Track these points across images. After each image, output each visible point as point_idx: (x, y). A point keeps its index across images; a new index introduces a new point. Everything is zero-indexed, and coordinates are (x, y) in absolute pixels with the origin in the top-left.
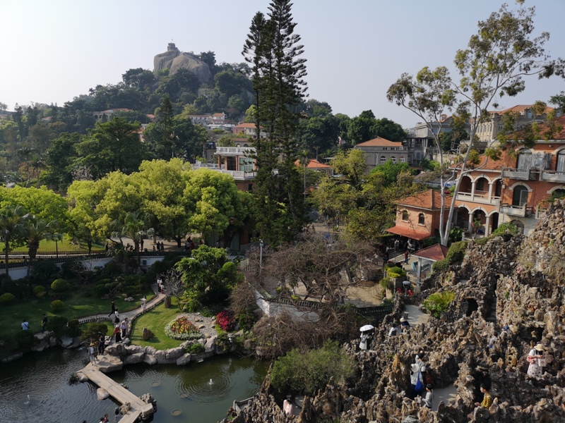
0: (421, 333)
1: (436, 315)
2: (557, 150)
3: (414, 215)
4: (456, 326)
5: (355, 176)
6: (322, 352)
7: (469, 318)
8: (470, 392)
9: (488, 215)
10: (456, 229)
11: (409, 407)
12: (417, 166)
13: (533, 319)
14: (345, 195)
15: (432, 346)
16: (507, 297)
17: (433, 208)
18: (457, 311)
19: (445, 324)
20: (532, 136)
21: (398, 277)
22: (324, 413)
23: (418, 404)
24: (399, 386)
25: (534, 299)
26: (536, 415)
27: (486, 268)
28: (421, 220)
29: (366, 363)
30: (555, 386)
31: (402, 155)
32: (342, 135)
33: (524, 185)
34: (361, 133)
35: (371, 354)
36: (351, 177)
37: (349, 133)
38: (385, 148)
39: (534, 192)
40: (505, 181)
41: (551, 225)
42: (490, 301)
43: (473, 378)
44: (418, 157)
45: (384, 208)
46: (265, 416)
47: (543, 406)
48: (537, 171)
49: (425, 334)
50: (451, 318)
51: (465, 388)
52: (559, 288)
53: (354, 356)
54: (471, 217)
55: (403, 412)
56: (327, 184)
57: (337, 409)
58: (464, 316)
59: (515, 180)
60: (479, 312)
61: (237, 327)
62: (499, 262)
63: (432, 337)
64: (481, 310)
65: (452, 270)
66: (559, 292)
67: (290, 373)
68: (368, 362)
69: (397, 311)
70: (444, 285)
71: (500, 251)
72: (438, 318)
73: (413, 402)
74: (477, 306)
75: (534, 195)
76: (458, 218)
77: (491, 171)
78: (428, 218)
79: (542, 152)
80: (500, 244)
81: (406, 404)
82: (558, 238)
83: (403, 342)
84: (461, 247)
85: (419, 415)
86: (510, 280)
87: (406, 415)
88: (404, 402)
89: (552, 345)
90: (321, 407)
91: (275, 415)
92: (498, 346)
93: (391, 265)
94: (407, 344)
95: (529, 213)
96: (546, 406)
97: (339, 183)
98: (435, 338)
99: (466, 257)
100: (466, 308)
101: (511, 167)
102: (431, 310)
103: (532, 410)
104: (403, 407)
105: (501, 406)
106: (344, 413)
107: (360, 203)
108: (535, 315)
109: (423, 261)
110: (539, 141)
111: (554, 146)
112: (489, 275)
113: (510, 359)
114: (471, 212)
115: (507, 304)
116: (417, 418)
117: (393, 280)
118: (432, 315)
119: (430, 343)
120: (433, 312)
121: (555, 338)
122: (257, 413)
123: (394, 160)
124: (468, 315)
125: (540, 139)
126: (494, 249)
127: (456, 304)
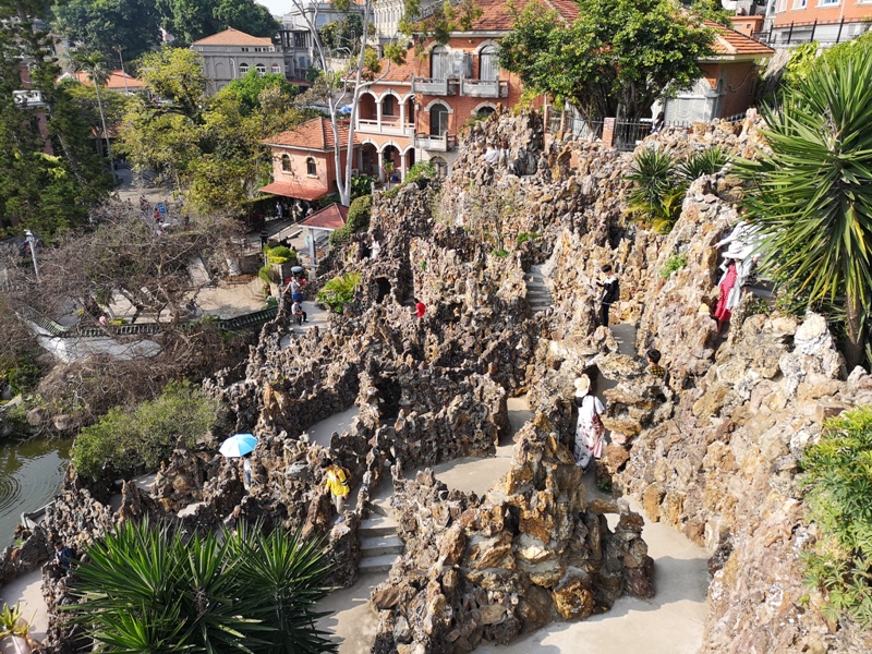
0: (315, 340)
1: (338, 309)
2: (479, 48)
3: (299, 162)
4: (365, 320)
5: (188, 99)
6: (161, 402)
7: (380, 306)
8: (375, 409)
9: (403, 153)
10: (363, 178)
11: (293, 451)
12: (302, 80)
13: (454, 292)
14: (177, 134)
15: (330, 355)
16: (425, 268)
17: (326, 147)
18: (365, 298)
19: (350, 319)
20: (445, 24)
21: (284, 262)
22: (177, 492)
23: (305, 444)
24: (277, 425)
25: (453, 266)
26: (451, 418)
27: (397, 231)
28: (311, 168)
29: (240, 401)
30: (475, 375)
31: (275, 61)
32: (165, 23)
33: (443, 103)
34: (200, 21)
35: (247, 386)
36: (182, 100)
37: (177, 20)
38: (244, 49)
39: (455, 112)
40: (419, 99)
41: (470, 160)
42: (405, 276)
43: (376, 390)
44: (302, 64)
45: (246, 153)
46: (80, 524)
47: (457, 405)
48: (457, 80)
49: (320, 340)
50: (357, 310)
51: (368, 405)
52: (482, 246)
53: (221, 394)
54: (380, 157)
55: (286, 461)
56: (137, 116)
57: (197, 480)
58: (374, 303)
59: (430, 96)
60: (392, 295)
61: (7, 393)
62: (414, 220)
63: (329, 343)
64: (395, 292)
65: (355, 240)
66: (482, 251)
67: (109, 448)
68: (245, 397)
69: (282, 314)
70: (346, 264)
71: (416, 204)
72: (341, 313)
73: (299, 442)
74: (390, 287)
75: (456, 117)
76: (364, 162)
77: (400, 83)
78: (321, 165)
79: (460, 51)
80: (414, 194)
81: (288, 448)
82: (478, 177)
83: (292, 359)
84: (365, 204)
85: (308, 459)
86: (426, 244)
87: (291, 464)
88: (285, 446)
89: (473, 322)
90: (171, 484)
91: (97, 518)
92: (413, 337)
93: (274, 244)
94: (298, 359)
95: (451, 145)
96: (461, 404)
97: (161, 113)
98: (333, 344)
99: (373, 218)
100: (376, 292)
101: (423, 76)
102: (329, 304)
103: (445, 413)
104: (285, 453)
105: (409, 418)
106: (206, 484)
107: (207, 146)
108: (456, 288)
109: (315, 233)
110: (454, 33)
111: (475, 41)
112: (402, 241)
113: (431, 351)
114: (380, 150)
115: (425, 278)
116: (306, 463)
117: (278, 268)
118: (333, 311)
119: (327, 352)
120: (333, 306)
121: (475, 313)
122: (65, 522)
123: (263, 70)
124: (379, 301)
125: (454, 29)
126: (407, 203)
127: (362, 289)
